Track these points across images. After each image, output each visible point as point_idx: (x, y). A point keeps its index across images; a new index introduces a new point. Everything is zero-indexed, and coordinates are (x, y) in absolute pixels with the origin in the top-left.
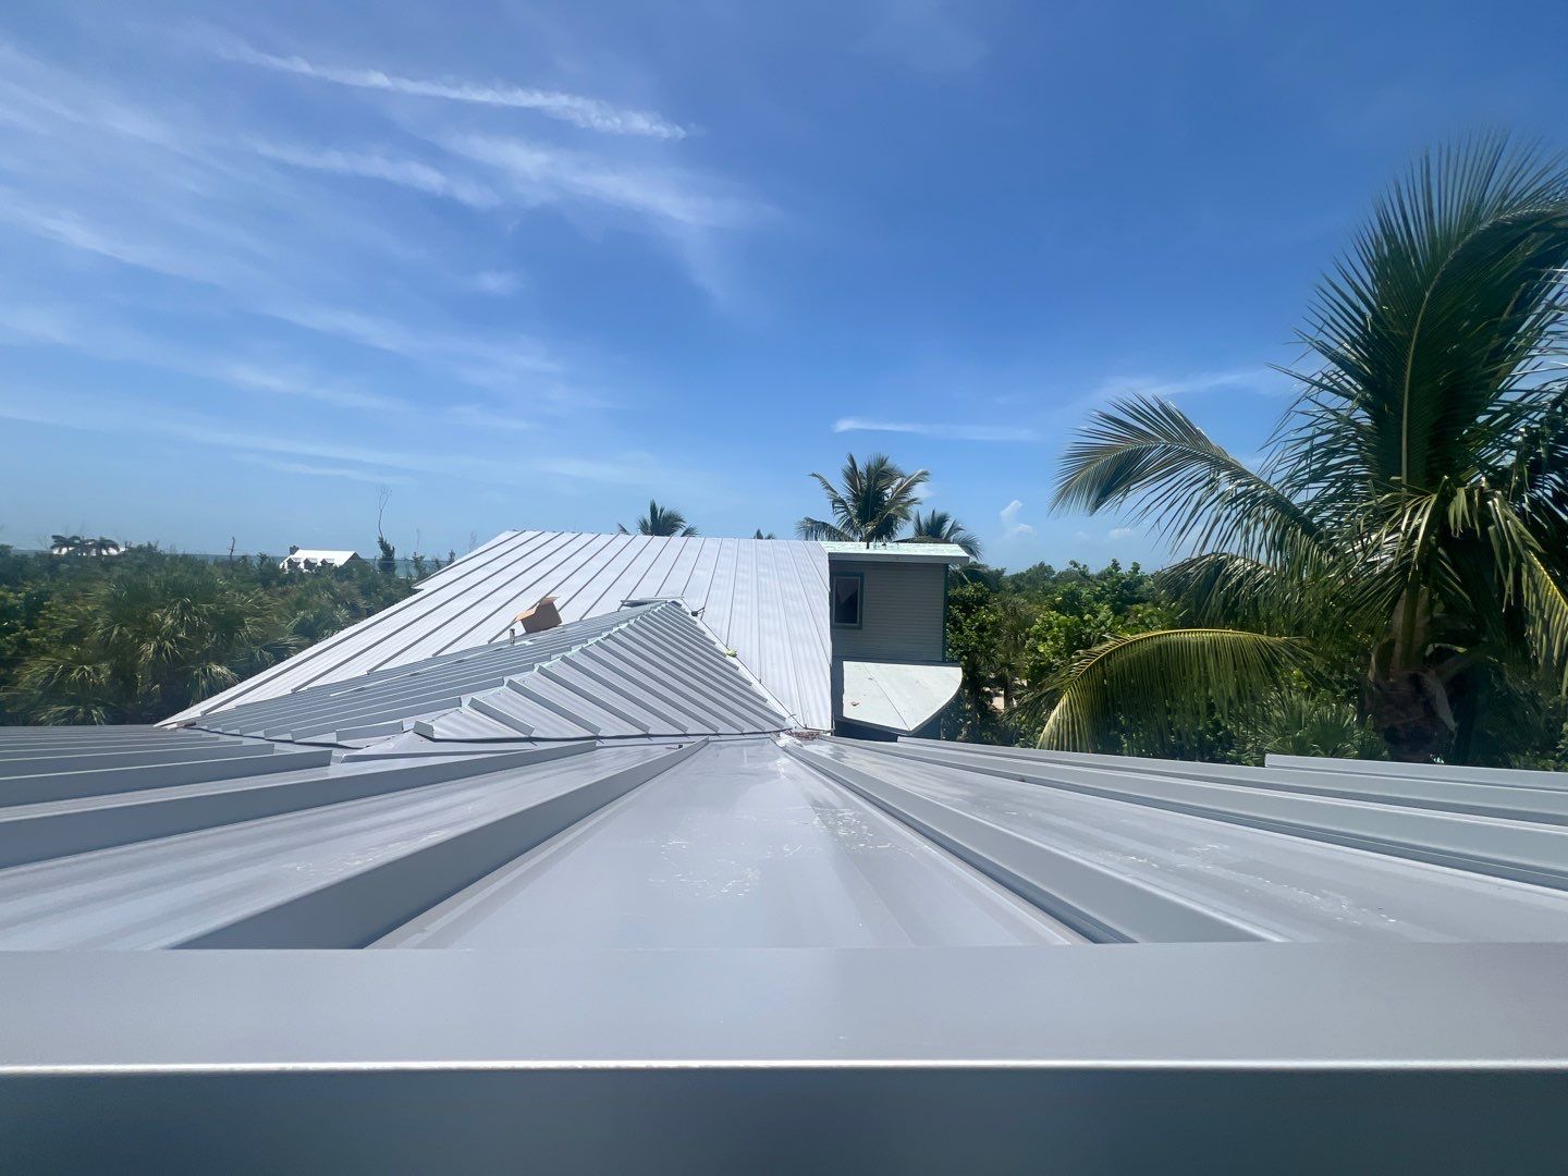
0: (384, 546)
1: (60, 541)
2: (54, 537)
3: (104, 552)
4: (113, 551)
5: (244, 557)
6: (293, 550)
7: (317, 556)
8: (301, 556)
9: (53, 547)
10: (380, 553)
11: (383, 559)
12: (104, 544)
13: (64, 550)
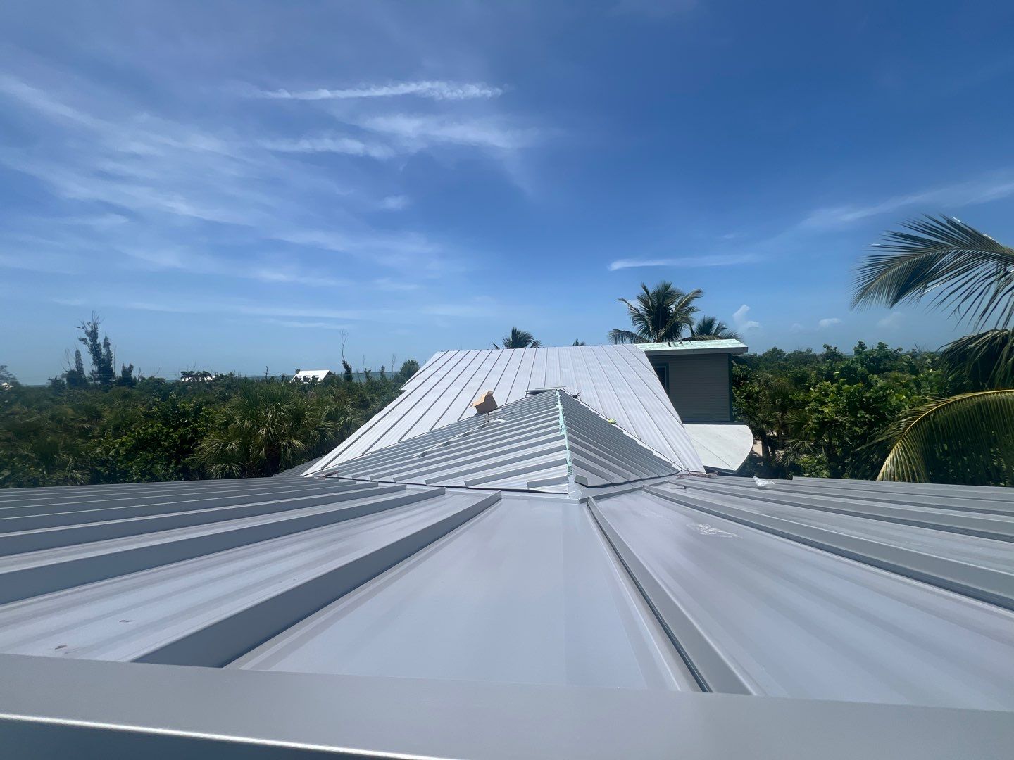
0: (346, 366)
1: (186, 375)
2: (181, 372)
3: (205, 379)
4: (209, 378)
5: (273, 377)
6: (297, 371)
7: (310, 374)
8: (302, 374)
9: (182, 378)
10: (344, 370)
11: (346, 373)
12: (205, 374)
13: (187, 379)
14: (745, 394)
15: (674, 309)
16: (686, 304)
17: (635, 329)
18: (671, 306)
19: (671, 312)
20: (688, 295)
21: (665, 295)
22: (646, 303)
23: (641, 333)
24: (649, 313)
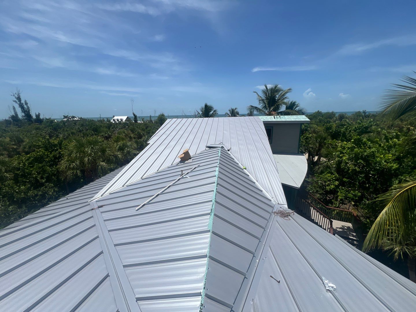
0: (134, 115)
2: (63, 116)
3: (74, 119)
4: (76, 119)
6: (114, 117)
7: (119, 118)
8: (116, 118)
9: (64, 118)
11: (134, 118)
12: (73, 117)
13: (66, 119)
14: (305, 137)
15: (278, 97)
16: (284, 95)
17: (260, 106)
18: (277, 96)
19: (276, 98)
20: (285, 91)
21: (275, 90)
22: (266, 94)
23: (262, 108)
24: (267, 99)
